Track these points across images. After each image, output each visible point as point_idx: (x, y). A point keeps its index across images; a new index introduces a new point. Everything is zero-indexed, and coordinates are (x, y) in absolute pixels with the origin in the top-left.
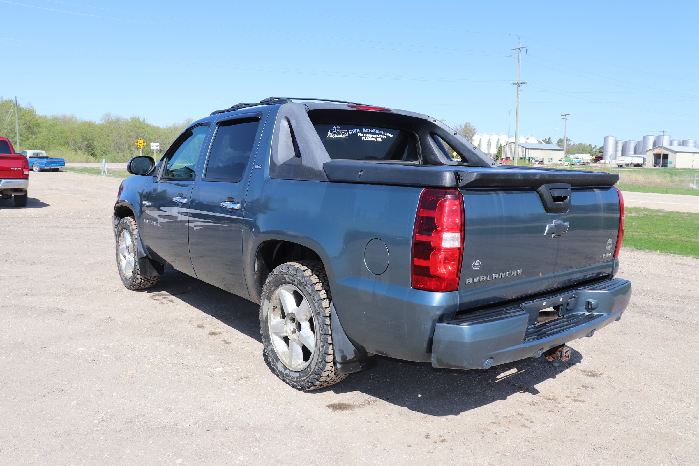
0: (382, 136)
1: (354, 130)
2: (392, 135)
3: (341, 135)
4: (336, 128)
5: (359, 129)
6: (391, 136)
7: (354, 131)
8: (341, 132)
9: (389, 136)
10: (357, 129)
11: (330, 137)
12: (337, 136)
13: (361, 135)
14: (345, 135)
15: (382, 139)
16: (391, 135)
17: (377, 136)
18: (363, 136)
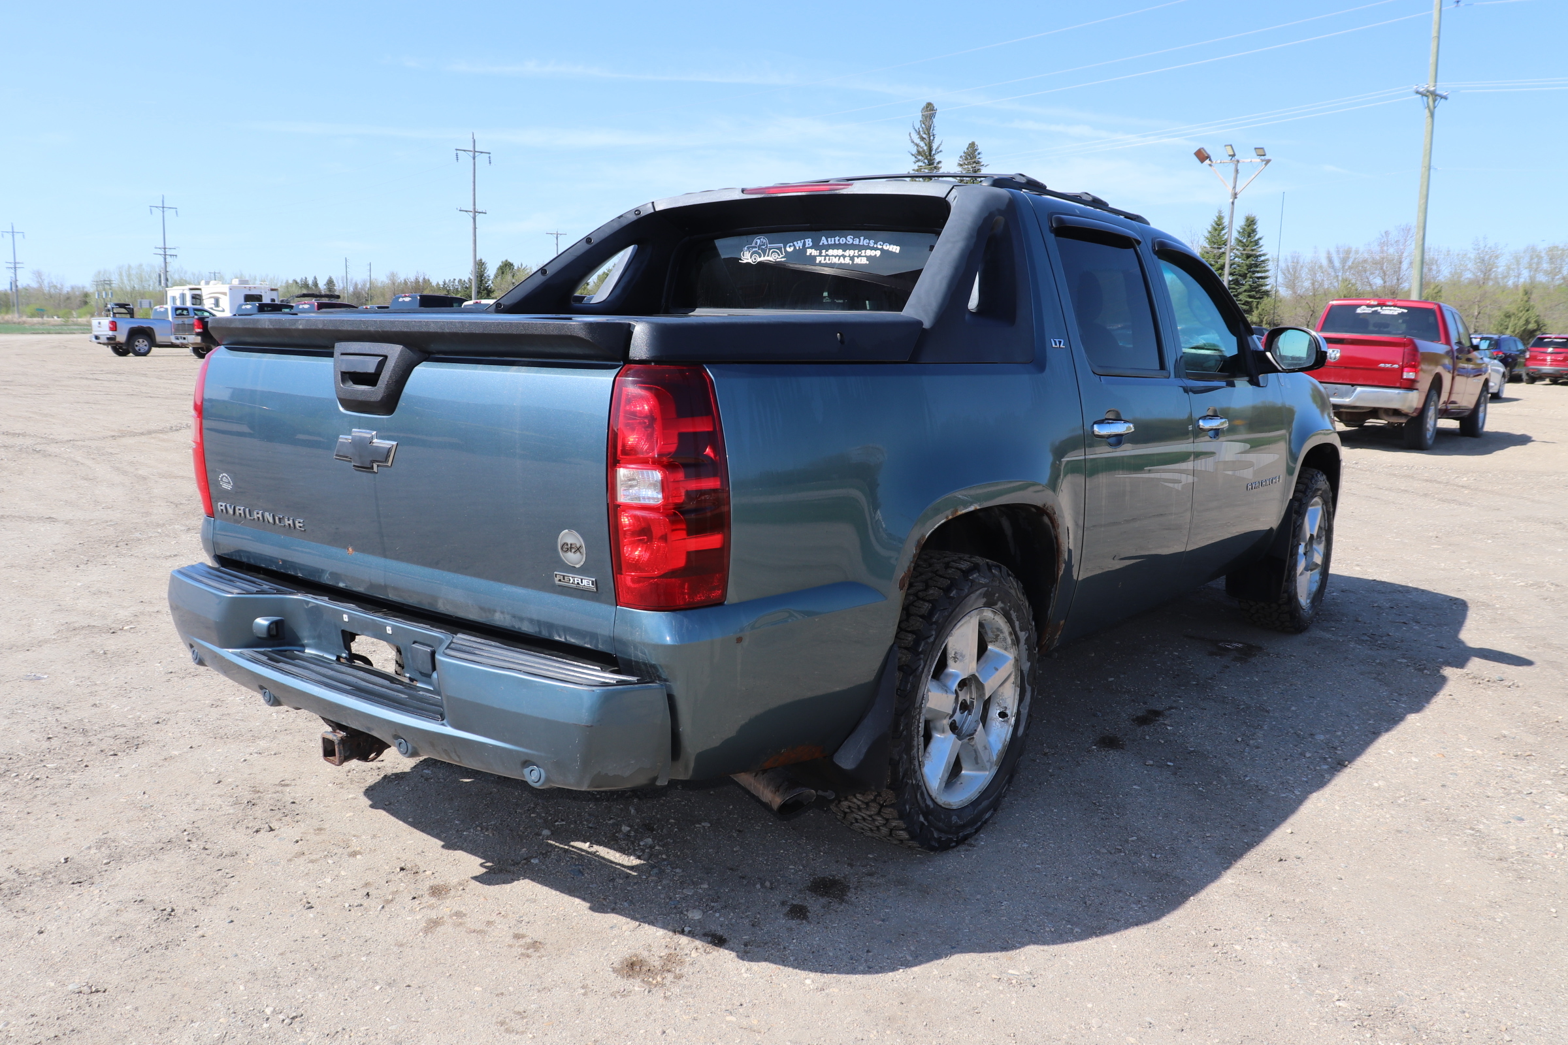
0: (869, 253)
1: (799, 242)
2: (898, 248)
3: (768, 256)
4: (759, 241)
5: (810, 240)
6: (895, 249)
7: (799, 245)
8: (770, 249)
9: (890, 249)
10: (806, 240)
11: (745, 261)
12: (759, 260)
13: (814, 252)
14: (777, 256)
15: (869, 258)
16: (895, 247)
17: (856, 251)
18: (820, 255)
